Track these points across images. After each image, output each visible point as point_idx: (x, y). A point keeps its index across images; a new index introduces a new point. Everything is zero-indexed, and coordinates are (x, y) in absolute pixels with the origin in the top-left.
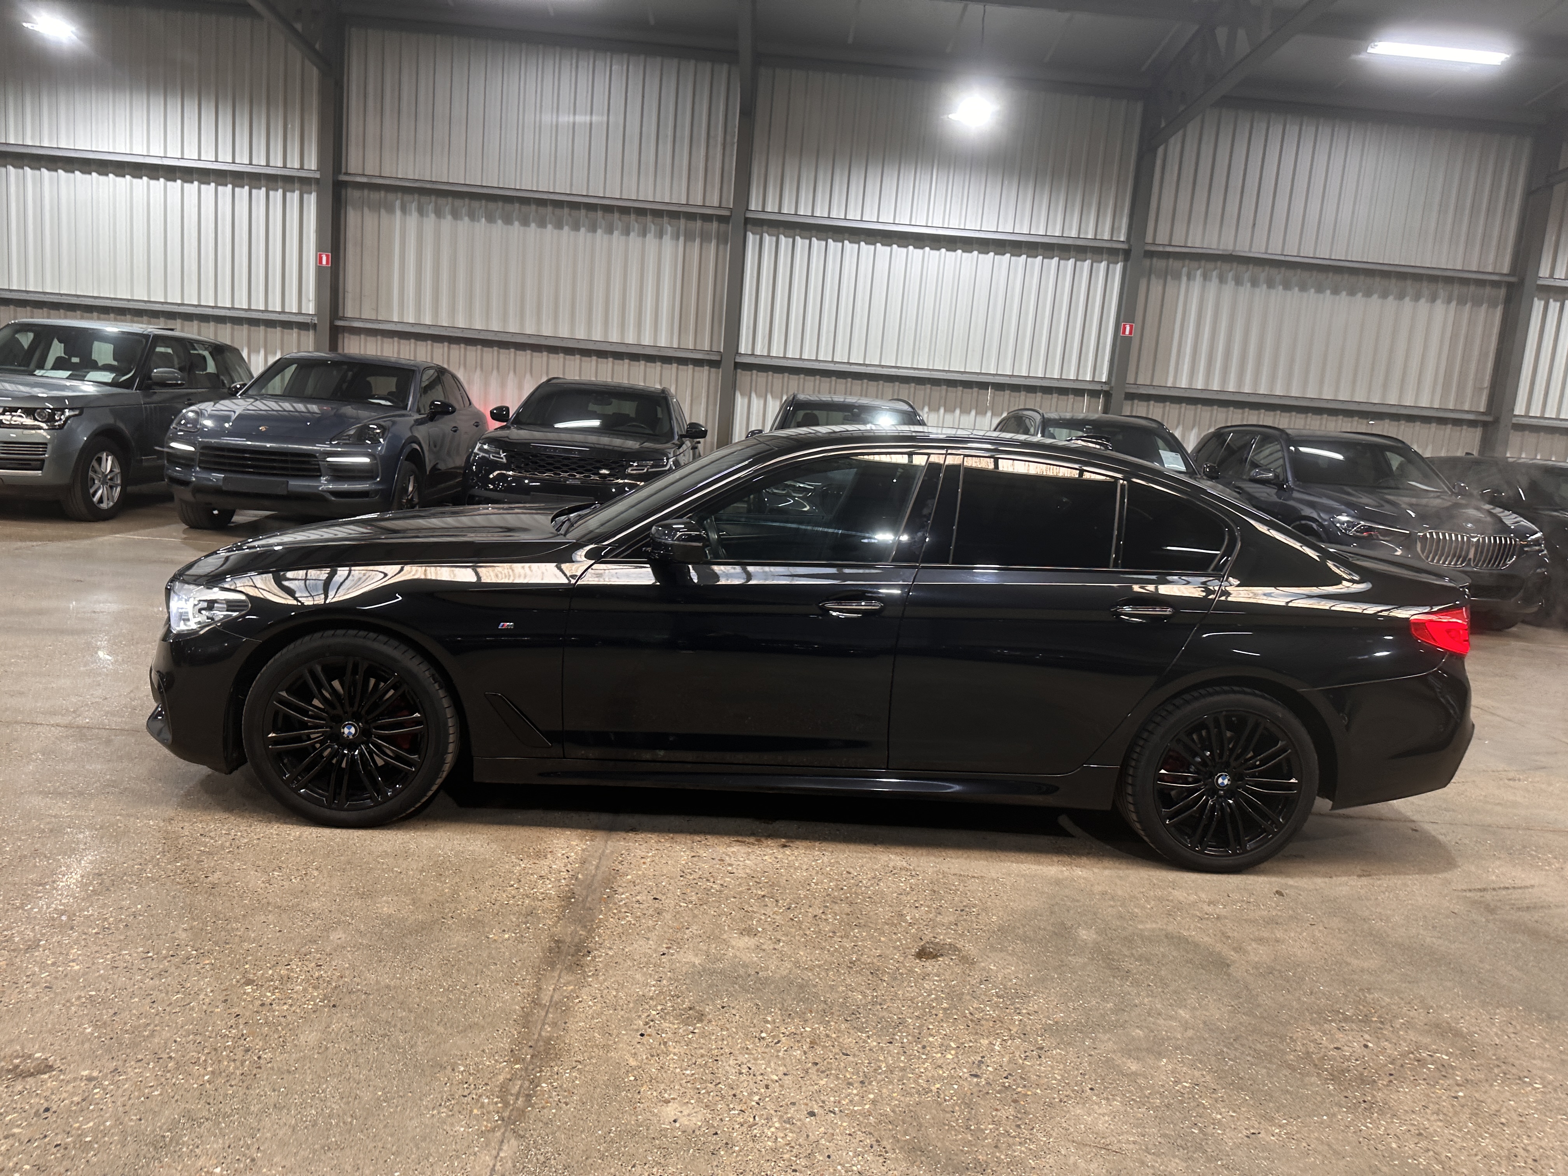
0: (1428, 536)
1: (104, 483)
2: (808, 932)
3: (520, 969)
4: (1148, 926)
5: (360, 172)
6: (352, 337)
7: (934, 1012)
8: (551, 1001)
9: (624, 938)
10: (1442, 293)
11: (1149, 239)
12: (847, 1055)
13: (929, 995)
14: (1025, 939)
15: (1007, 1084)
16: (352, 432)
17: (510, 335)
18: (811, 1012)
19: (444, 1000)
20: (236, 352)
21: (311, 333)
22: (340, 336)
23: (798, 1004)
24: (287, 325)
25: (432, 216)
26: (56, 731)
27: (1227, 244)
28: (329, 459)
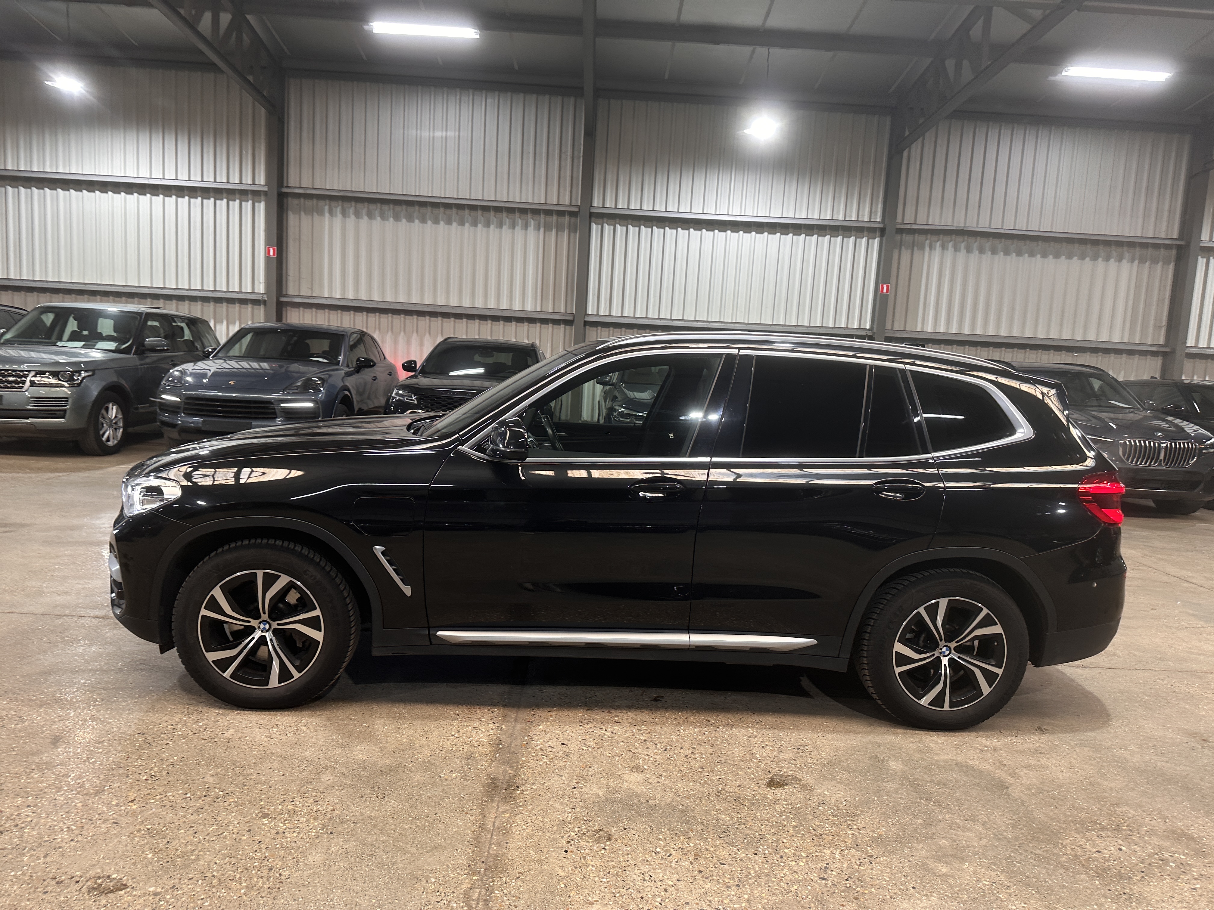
0: (1128, 443)
1: (110, 426)
2: (682, 769)
3: (468, 801)
4: (942, 758)
5: (298, 186)
6: (293, 309)
7: (786, 829)
8: (494, 826)
9: (543, 776)
10: (1127, 255)
11: (899, 220)
12: (724, 864)
13: (781, 816)
14: (849, 770)
15: (848, 885)
16: (299, 384)
17: (413, 306)
18: (692, 831)
19: (414, 827)
20: (206, 323)
21: (262, 307)
22: (284, 309)
23: (681, 826)
24: (243, 302)
25: (353, 217)
26: (96, 622)
27: (959, 222)
28: (282, 405)
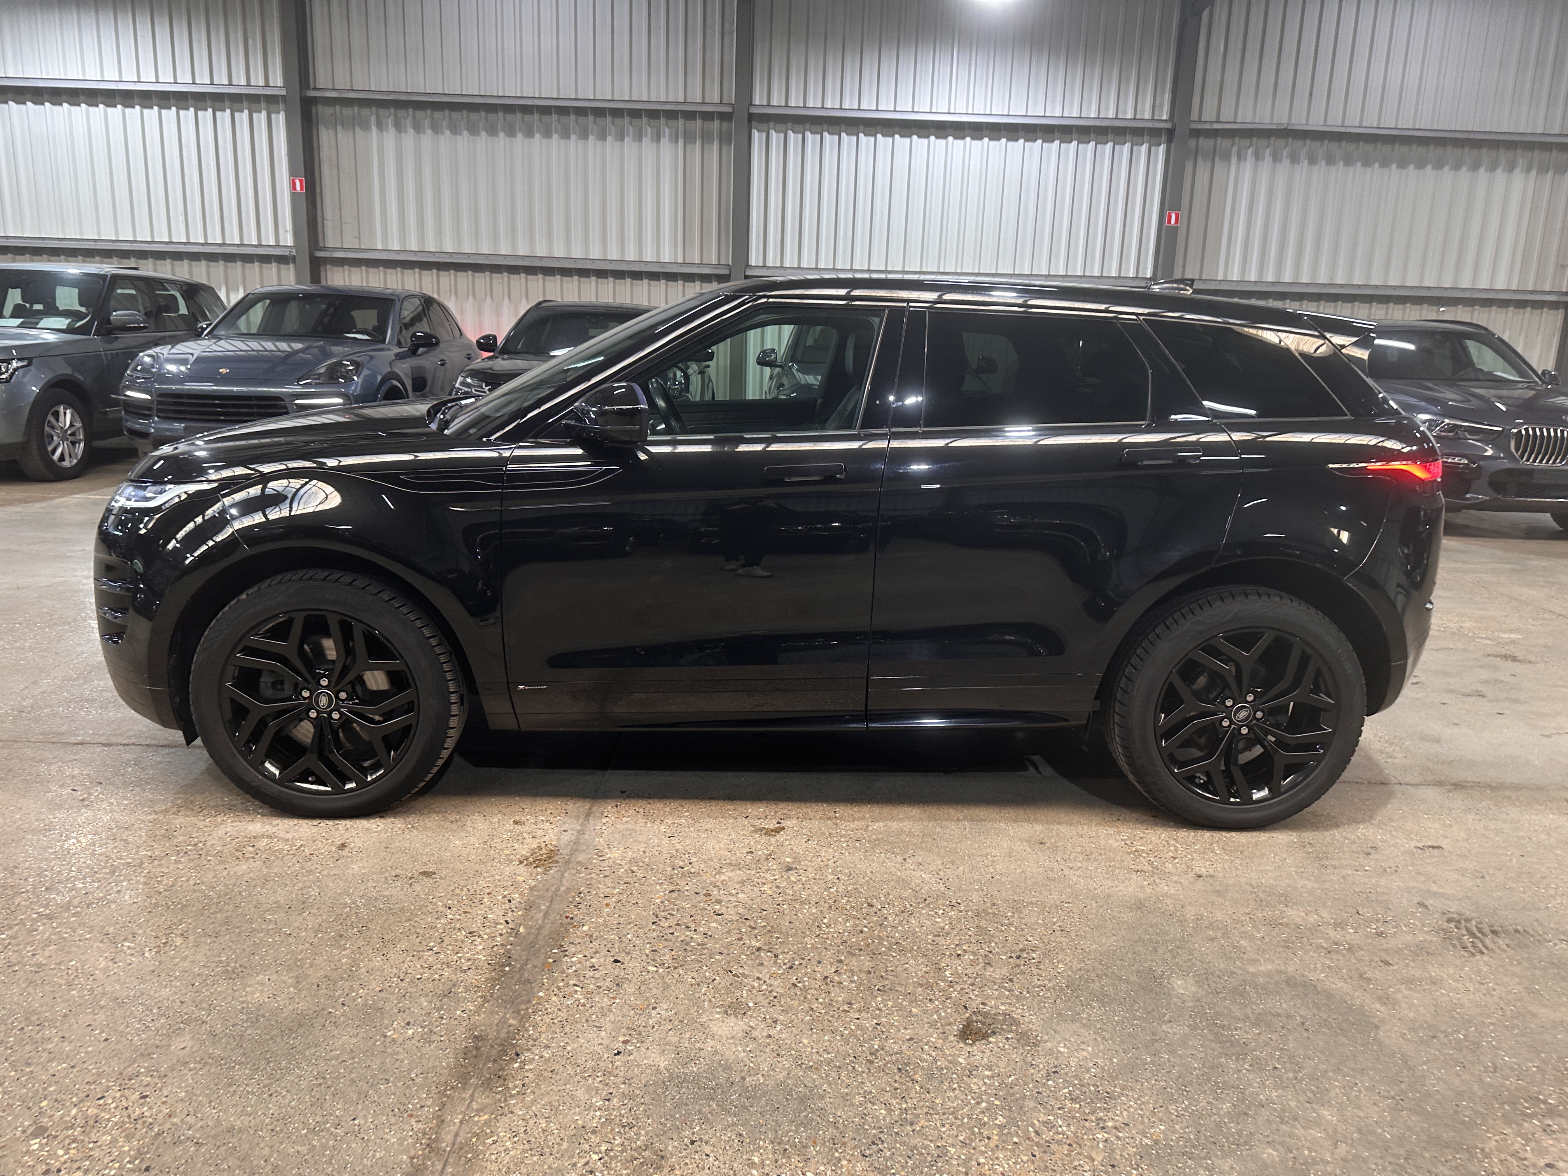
0: (1523, 432)
1: (64, 439)
2: (814, 1006)
3: (421, 1087)
4: (1262, 968)
5: (330, 86)
6: (335, 268)
8: (454, 1144)
9: (567, 1029)
10: (1521, 162)
11: (1194, 116)
14: (1103, 999)
16: (322, 371)
17: (502, 258)
18: (815, 1143)
21: (291, 265)
22: (322, 269)
23: (797, 1132)
24: (265, 258)
25: (411, 131)
27: (1281, 118)
28: (297, 402)
